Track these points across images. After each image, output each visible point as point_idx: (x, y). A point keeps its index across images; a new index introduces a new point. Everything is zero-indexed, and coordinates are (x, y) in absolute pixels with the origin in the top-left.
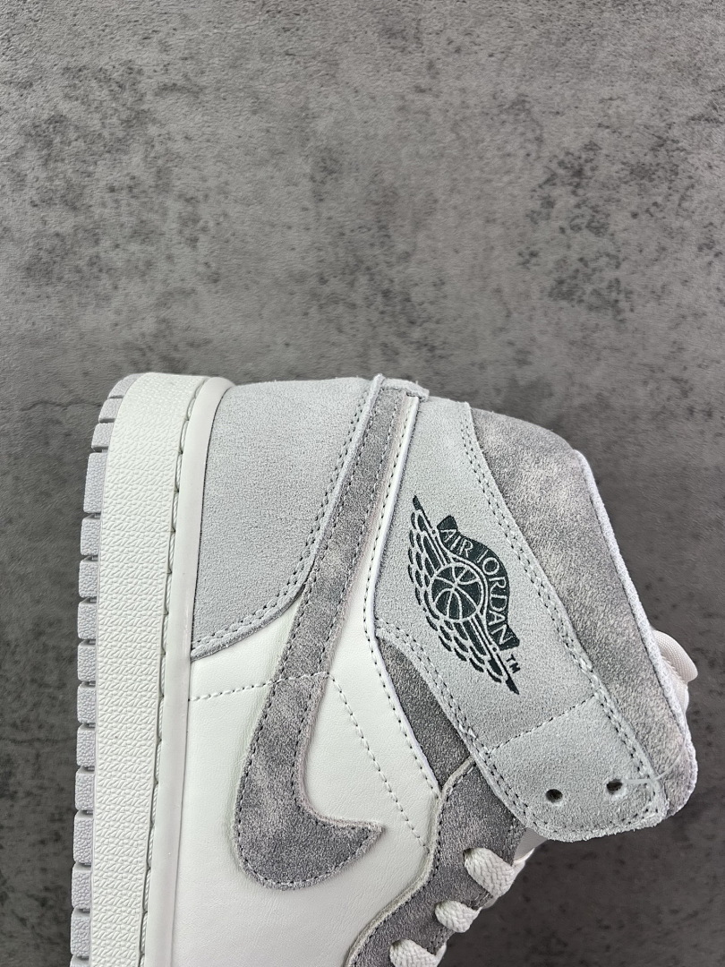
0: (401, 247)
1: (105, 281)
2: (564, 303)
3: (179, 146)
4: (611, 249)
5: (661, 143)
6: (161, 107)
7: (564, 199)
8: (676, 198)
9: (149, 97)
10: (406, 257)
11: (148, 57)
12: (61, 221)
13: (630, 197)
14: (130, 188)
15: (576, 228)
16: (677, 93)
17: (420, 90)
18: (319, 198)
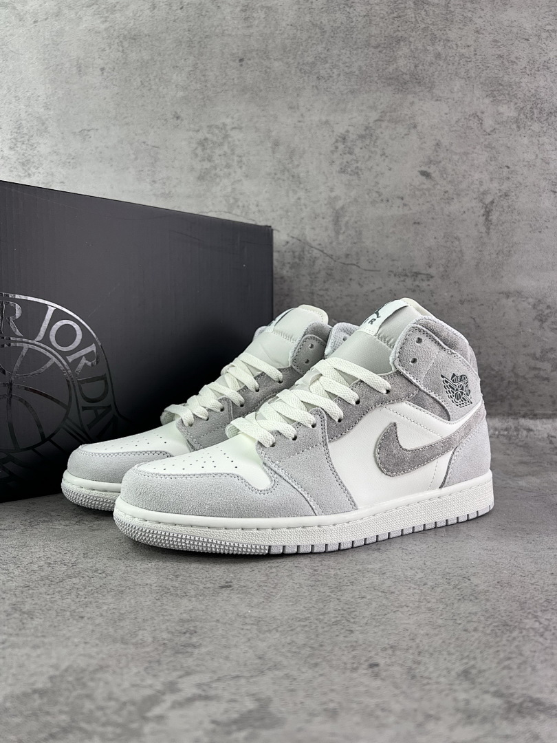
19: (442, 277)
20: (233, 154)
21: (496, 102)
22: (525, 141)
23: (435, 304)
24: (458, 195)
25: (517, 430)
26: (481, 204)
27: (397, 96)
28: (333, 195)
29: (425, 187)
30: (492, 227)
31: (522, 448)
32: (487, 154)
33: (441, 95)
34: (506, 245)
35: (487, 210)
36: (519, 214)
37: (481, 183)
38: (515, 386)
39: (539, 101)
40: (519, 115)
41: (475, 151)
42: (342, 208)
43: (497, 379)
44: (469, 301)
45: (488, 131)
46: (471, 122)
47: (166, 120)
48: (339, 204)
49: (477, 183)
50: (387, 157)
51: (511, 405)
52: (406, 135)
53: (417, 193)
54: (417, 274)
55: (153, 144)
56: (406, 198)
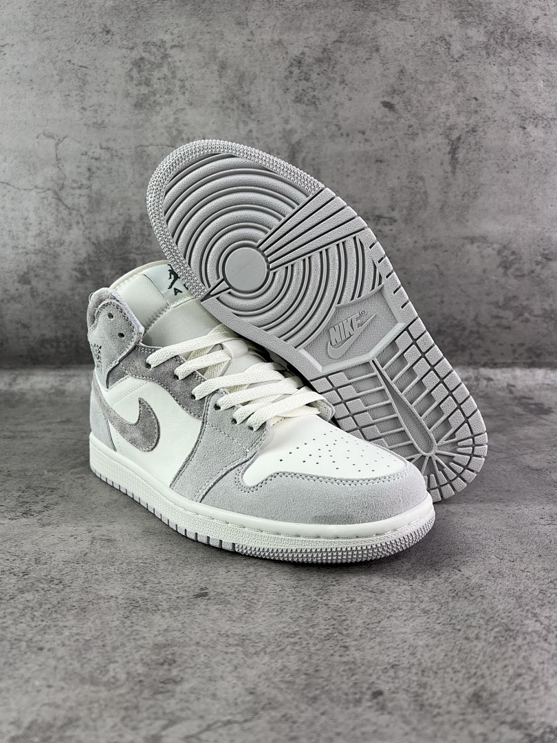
0: (246, 90)
1: (158, 108)
2: (299, 104)
3: (178, 64)
4: (312, 86)
5: (325, 50)
6: (172, 52)
7: (296, 71)
8: (331, 67)
9: (168, 49)
10: (248, 93)
11: (167, 37)
12: (144, 90)
13: (316, 68)
14: (164, 78)
15: (300, 80)
16: (329, 34)
17: (249, 40)
18: (220, 77)
19: (406, 221)
20: (174, 77)
21: (464, 24)
22: (495, 69)
23: (398, 250)
24: (423, 130)
25: (477, 379)
26: (447, 141)
27: (357, 13)
28: (288, 127)
29: (388, 120)
30: (458, 166)
31: (482, 399)
32: (454, 84)
33: (405, 14)
34: (472, 186)
35: (454, 147)
36: (486, 152)
37: (448, 117)
38: (476, 336)
39: (510, 25)
40: (489, 40)
41: (443, 79)
42: (299, 143)
43: (458, 328)
44: (433, 247)
45: (456, 57)
46: (438, 46)
47: (93, 34)
48: (295, 138)
49: (443, 116)
50: (347, 84)
51: (471, 355)
52: (367, 59)
53: (379, 126)
54: (379, 217)
55: (80, 64)
56: (368, 133)
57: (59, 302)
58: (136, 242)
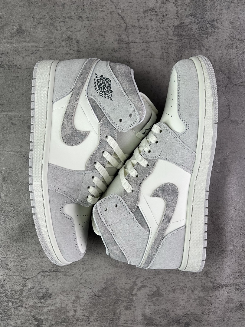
56: (9, 124)
57: (232, 4)
58: (173, 48)
